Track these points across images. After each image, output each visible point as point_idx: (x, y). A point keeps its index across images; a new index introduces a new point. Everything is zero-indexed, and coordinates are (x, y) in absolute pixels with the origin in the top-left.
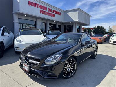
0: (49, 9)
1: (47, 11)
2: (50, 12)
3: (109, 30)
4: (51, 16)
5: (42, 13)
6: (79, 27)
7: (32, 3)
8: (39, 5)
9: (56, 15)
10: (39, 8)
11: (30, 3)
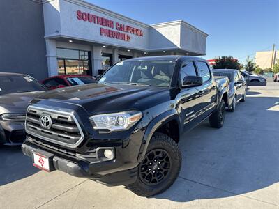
0: (117, 24)
1: (115, 30)
2: (121, 32)
3: (246, 64)
4: (122, 39)
5: (103, 35)
7: (85, 14)
8: (98, 17)
9: (131, 35)
10: (98, 23)
11: (80, 16)
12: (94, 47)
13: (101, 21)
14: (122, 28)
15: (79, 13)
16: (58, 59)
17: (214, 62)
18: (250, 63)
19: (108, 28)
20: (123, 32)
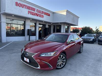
0: (37, 10)
1: (36, 12)
2: (39, 13)
4: (39, 16)
5: (30, 14)
6: (68, 27)
7: (20, 4)
8: (27, 6)
9: (45, 16)
10: (27, 9)
12: (26, 19)
13: (29, 8)
14: (39, 12)
15: (17, 3)
16: (6, 23)
17: (81, 29)
18: (97, 30)
19: (32, 11)
20: (40, 14)
